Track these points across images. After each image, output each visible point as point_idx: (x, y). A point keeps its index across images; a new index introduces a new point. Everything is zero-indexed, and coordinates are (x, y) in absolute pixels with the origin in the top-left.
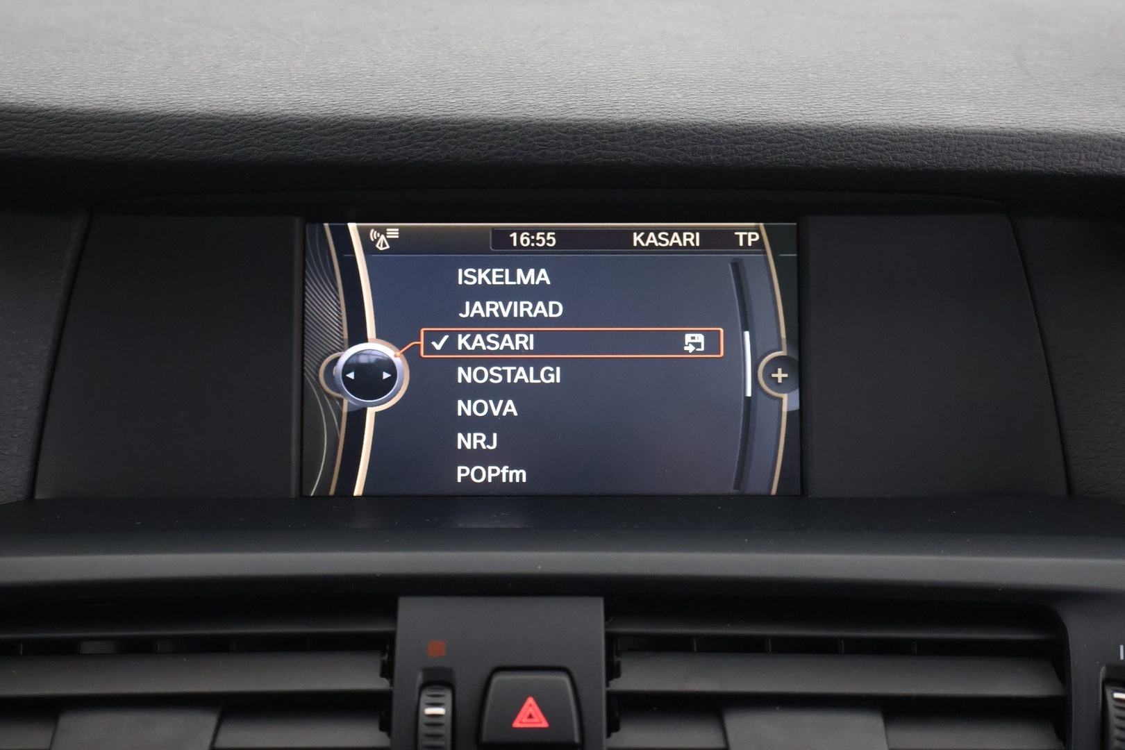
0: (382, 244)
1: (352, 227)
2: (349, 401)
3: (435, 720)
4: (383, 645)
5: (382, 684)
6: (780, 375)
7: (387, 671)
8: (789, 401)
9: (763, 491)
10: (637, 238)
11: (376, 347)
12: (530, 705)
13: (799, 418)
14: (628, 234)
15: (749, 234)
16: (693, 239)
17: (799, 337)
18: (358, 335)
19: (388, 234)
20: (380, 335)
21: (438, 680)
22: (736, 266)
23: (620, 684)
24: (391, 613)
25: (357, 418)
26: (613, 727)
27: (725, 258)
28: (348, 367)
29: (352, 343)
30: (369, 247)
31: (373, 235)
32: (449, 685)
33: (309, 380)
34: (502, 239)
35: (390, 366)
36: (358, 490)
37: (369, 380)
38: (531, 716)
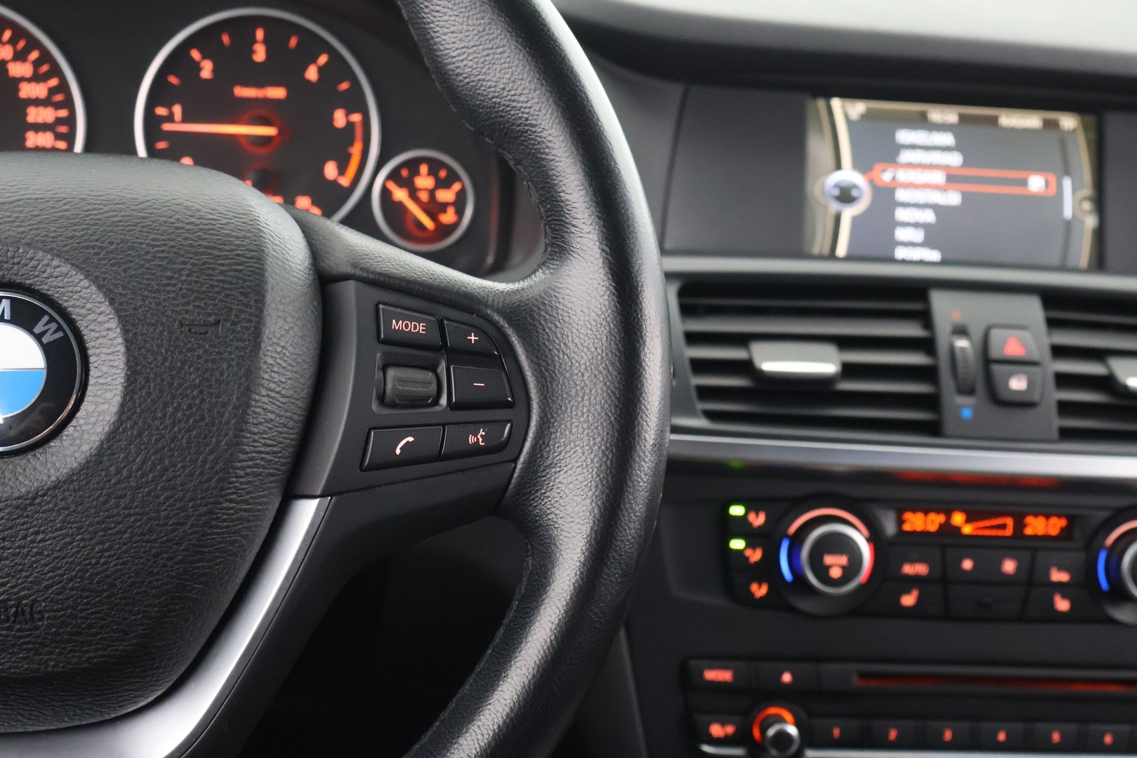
0: (854, 115)
1: (836, 102)
2: (834, 206)
4: (922, 316)
5: (925, 333)
6: (1087, 205)
8: (1092, 222)
10: (1002, 120)
11: (848, 175)
12: (1012, 343)
13: (1098, 232)
14: (998, 118)
15: (1068, 122)
17: (1097, 183)
18: (838, 166)
19: (858, 108)
21: (961, 331)
22: (1061, 141)
23: (1055, 340)
25: (838, 219)
26: (1053, 361)
27: (1054, 134)
28: (832, 186)
30: (846, 115)
31: (849, 108)
32: (966, 334)
33: (809, 190)
34: (924, 115)
37: (846, 196)
38: (1015, 348)
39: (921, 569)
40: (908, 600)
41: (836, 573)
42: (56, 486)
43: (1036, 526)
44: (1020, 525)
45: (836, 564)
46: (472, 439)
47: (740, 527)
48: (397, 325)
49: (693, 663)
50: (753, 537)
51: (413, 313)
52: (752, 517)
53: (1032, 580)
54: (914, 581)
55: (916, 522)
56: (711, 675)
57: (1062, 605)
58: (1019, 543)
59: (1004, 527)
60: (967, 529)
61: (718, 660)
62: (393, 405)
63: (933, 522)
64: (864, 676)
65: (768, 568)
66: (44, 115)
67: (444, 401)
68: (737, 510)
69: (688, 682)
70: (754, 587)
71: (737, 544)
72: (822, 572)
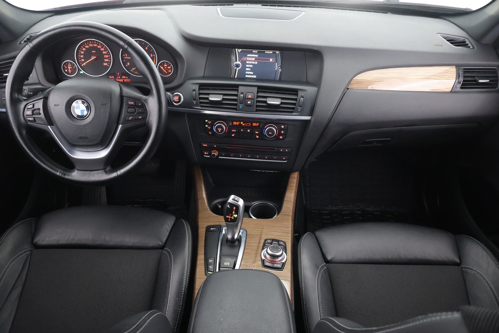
0: (239, 51)
1: (236, 49)
2: (235, 68)
3: (242, 96)
4: (237, 90)
5: (237, 93)
6: (279, 68)
7: (238, 92)
8: (280, 70)
9: (277, 79)
10: (266, 52)
11: (238, 62)
12: (250, 95)
13: (281, 72)
14: (265, 52)
15: (277, 52)
16: (272, 52)
17: (281, 64)
18: (236, 61)
19: (240, 50)
20: (239, 61)
21: (242, 93)
22: (276, 56)
23: (258, 95)
24: (238, 87)
25: (236, 70)
26: (257, 98)
27: (275, 54)
28: (235, 64)
29: (236, 62)
30: (238, 52)
31: (238, 50)
32: (243, 94)
33: (231, 65)
34: (252, 51)
35: (240, 65)
36: (236, 77)
37: (237, 66)
38: (250, 96)
39: (235, 131)
40: (233, 135)
41: (220, 131)
42: (88, 123)
43: (254, 124)
44: (252, 124)
45: (220, 130)
46: (139, 118)
47: (207, 123)
48: (130, 103)
49: (202, 143)
50: (209, 125)
51: (132, 101)
52: (209, 122)
53: (252, 133)
54: (234, 132)
55: (235, 123)
56: (204, 145)
57: (258, 137)
58: (252, 127)
59: (249, 124)
60: (243, 125)
61: (205, 143)
62: (129, 113)
63: (238, 123)
64: (227, 146)
65: (212, 130)
66: (107, 56)
67: (136, 113)
68: (206, 121)
69: (201, 146)
70: (210, 132)
71: (207, 126)
72: (217, 131)
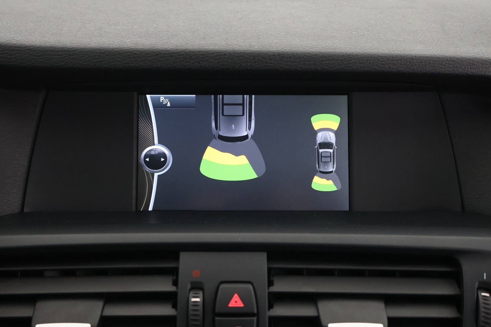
2: (147, 170)
4: (173, 273)
5: (173, 289)
7: (176, 284)
23: (274, 289)
26: (271, 307)
29: (148, 146)
35: (165, 156)
36: (151, 208)
37: (155, 162)
38: (236, 302)
